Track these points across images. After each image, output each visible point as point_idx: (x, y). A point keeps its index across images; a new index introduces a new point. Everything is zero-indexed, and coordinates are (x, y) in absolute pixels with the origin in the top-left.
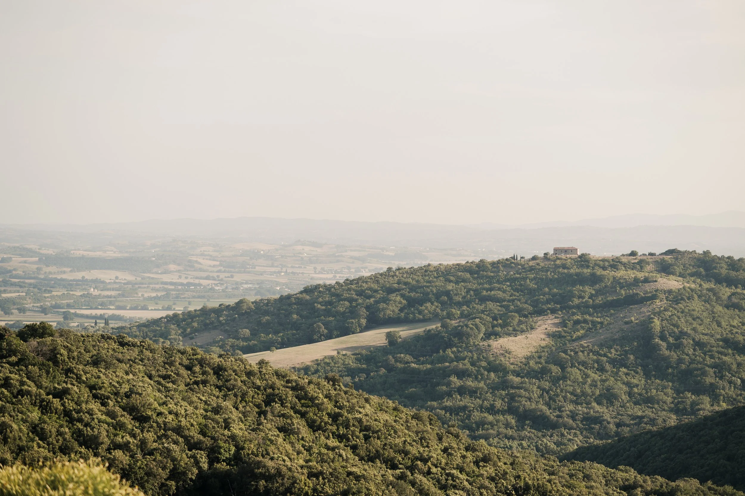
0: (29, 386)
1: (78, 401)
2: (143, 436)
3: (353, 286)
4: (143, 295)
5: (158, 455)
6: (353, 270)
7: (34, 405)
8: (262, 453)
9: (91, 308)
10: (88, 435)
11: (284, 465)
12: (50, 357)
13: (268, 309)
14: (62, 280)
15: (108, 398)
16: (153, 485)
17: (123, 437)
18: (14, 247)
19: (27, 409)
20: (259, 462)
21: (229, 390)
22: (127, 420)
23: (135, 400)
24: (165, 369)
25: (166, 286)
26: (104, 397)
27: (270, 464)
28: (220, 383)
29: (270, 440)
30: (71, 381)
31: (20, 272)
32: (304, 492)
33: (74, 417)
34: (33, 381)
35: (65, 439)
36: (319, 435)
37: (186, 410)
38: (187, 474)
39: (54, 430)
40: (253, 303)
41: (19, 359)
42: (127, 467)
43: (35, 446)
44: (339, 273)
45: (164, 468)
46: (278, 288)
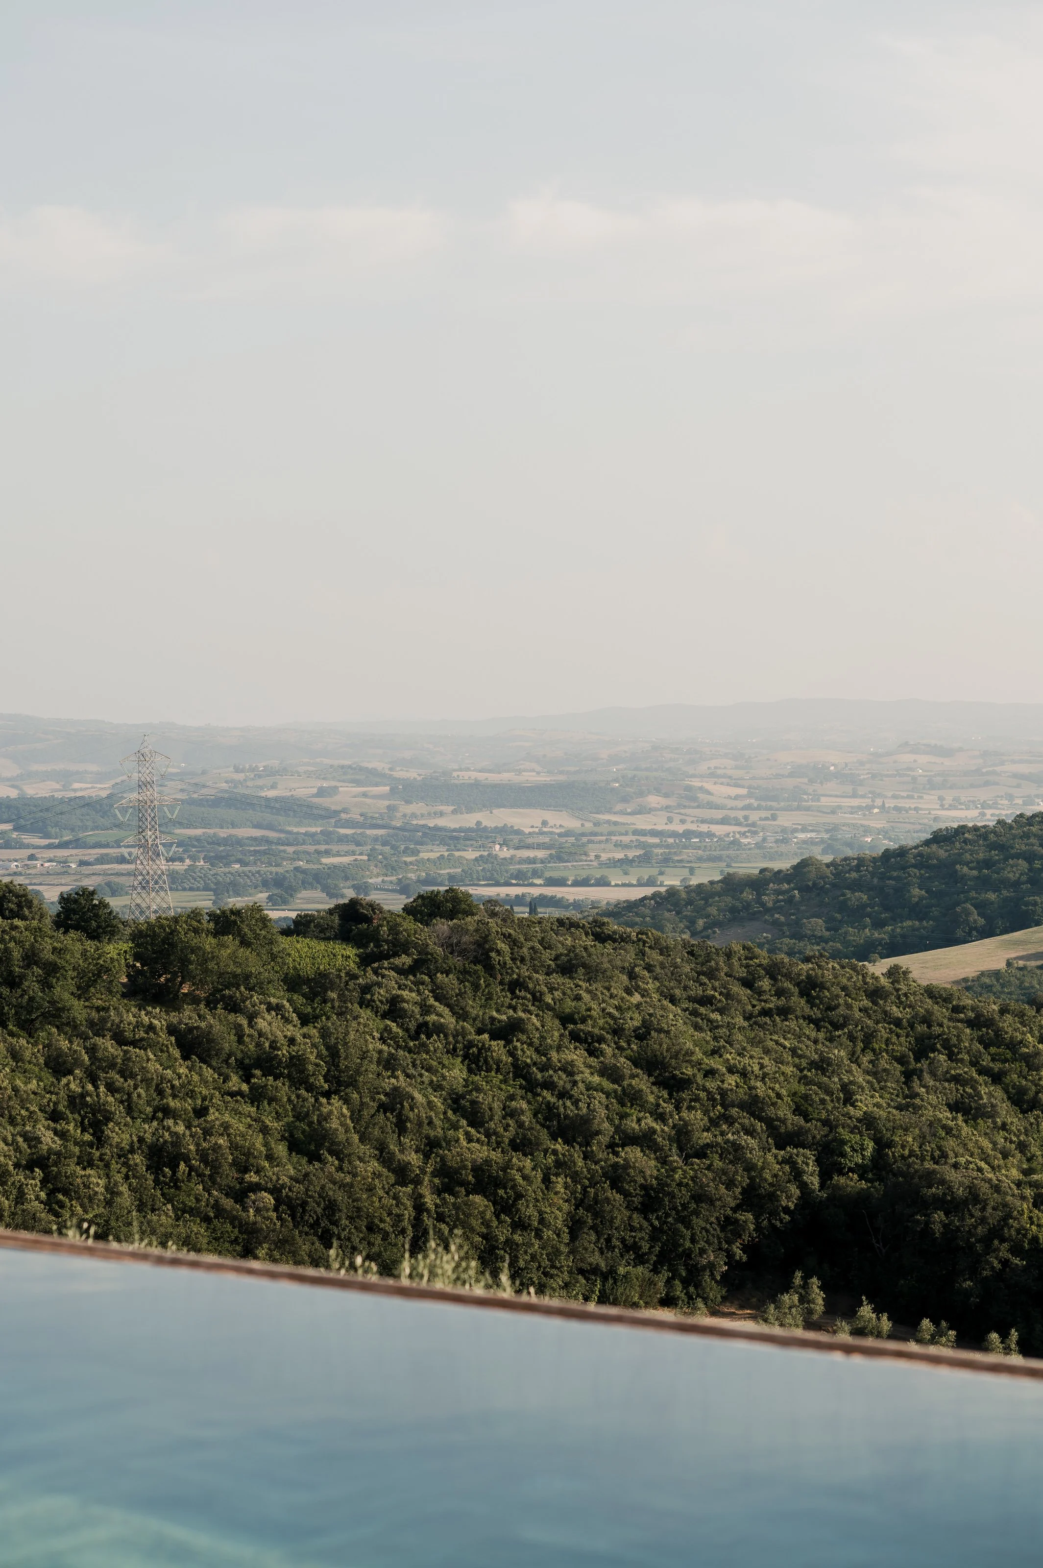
0: (441, 1016)
1: (541, 1045)
2: (680, 1119)
3: (1034, 829)
4: (597, 857)
5: (716, 1156)
6: (1020, 801)
7: (453, 1052)
8: (932, 1155)
9: (498, 884)
10: (566, 1117)
11: (983, 1180)
12: (475, 957)
13: (861, 877)
14: (437, 829)
15: (601, 1040)
16: (707, 1221)
17: (639, 1120)
18: (343, 767)
19: (439, 1063)
20: (930, 1173)
21: (837, 1027)
22: (642, 1083)
23: (658, 1044)
24: (701, 984)
25: (643, 839)
26: (592, 1037)
27: (953, 1176)
28: (816, 1013)
29: (944, 1127)
30: (523, 1004)
31: (355, 816)
32: (1030, 1236)
33: (536, 1080)
34: (448, 1005)
35: (521, 1125)
36: (1036, 1119)
37: (762, 1067)
38: (777, 1199)
39: (496, 1105)
40: (828, 865)
41: (416, 961)
42: (654, 1182)
43: (462, 1137)
44: (990, 807)
45: (730, 1185)
46: (869, 840)
